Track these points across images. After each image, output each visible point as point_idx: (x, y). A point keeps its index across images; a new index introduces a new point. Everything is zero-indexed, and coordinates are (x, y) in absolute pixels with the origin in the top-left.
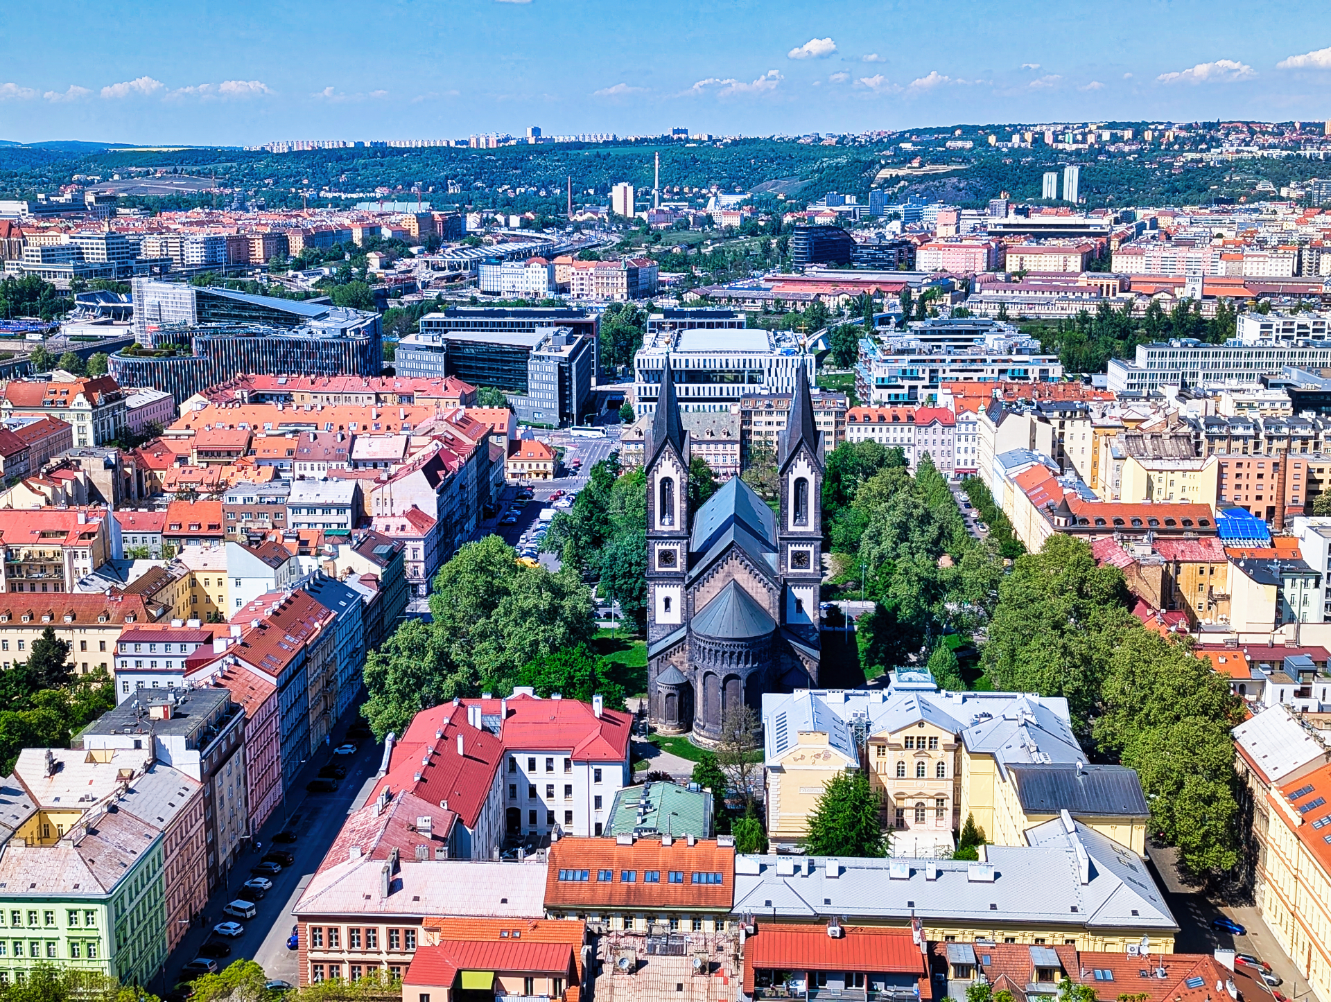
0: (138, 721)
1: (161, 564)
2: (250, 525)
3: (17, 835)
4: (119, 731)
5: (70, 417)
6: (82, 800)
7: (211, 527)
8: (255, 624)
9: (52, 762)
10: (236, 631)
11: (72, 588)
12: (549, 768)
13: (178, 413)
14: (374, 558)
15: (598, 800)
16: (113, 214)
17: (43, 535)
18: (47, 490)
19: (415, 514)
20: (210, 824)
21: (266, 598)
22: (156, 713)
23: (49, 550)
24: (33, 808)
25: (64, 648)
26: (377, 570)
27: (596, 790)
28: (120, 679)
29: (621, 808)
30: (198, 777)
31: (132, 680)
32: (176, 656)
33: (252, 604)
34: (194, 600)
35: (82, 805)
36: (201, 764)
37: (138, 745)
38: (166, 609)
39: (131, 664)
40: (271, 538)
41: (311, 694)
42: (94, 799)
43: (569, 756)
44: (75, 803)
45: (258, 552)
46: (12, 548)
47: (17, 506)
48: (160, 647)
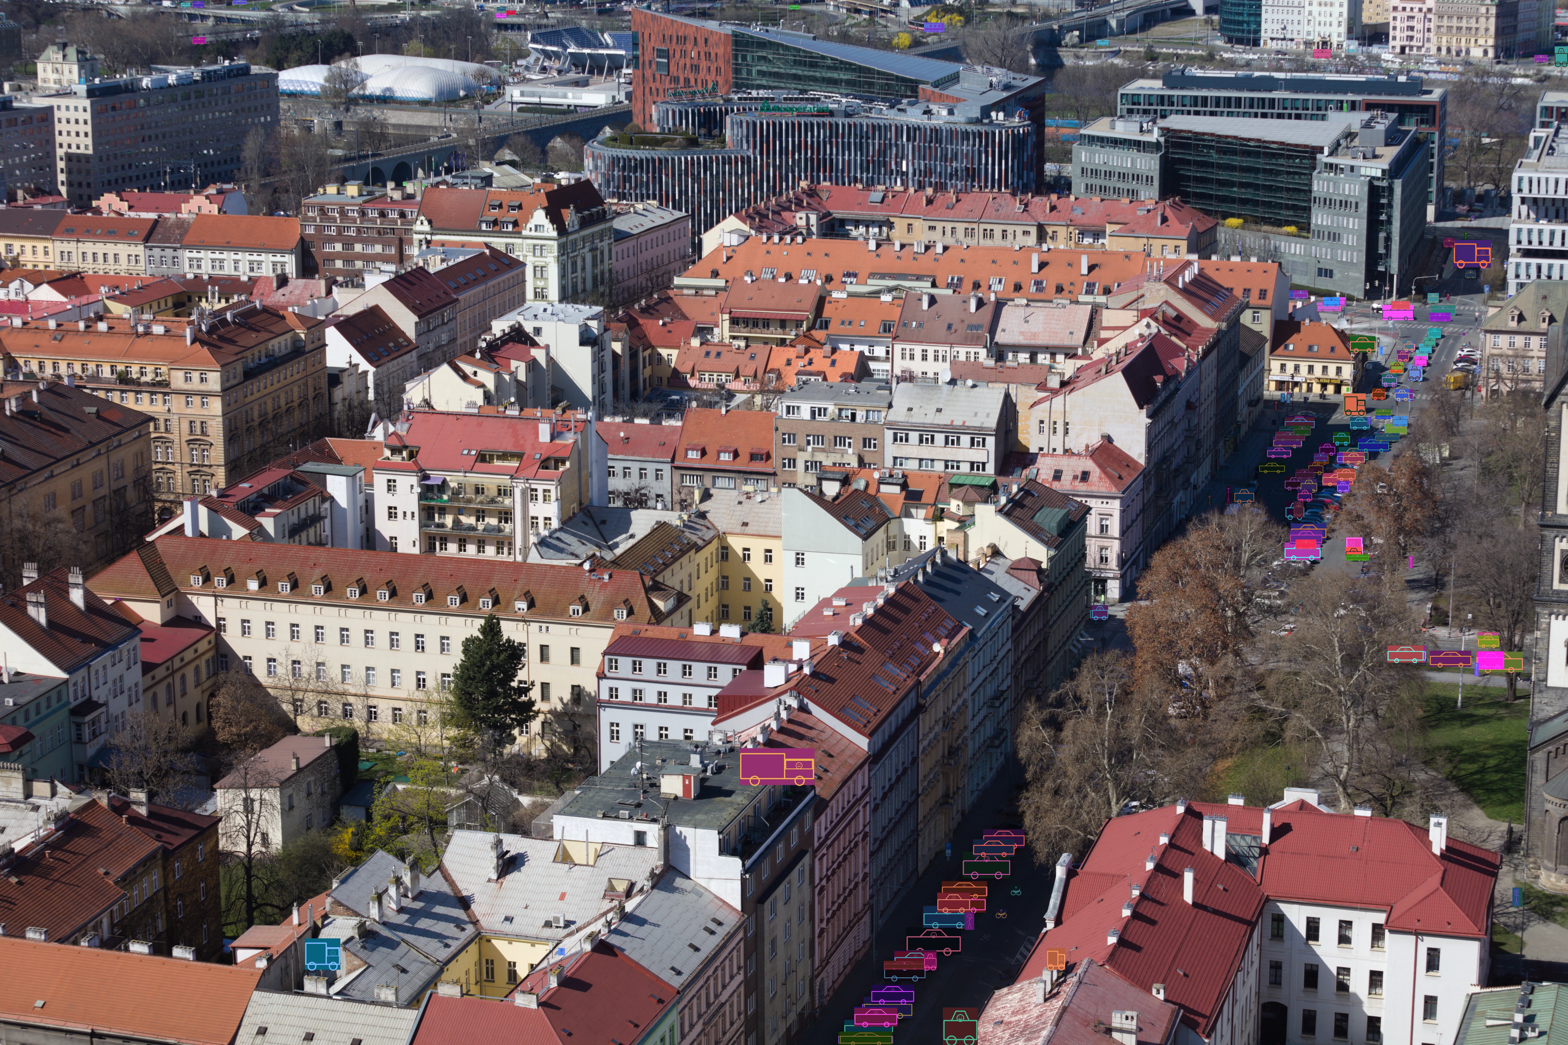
0: (642, 798)
1: (674, 518)
2: (820, 457)
3: (444, 976)
4: (610, 812)
5: (522, 250)
6: (548, 924)
7: (753, 457)
8: (833, 640)
9: (501, 856)
10: (801, 650)
11: (525, 550)
12: (1344, 939)
13: (698, 247)
14: (1035, 532)
15: (1430, 1003)
17: (482, 458)
18: (487, 378)
19: (1106, 454)
21: (850, 594)
22: (671, 786)
23: (491, 482)
24: (470, 929)
25: (515, 655)
26: (1040, 553)
27: (1428, 985)
28: (606, 718)
29: (1477, 1025)
30: (737, 904)
31: (627, 719)
32: (704, 686)
33: (826, 602)
34: (724, 582)
35: (548, 932)
36: (743, 882)
37: (640, 839)
38: (682, 599)
39: (625, 694)
40: (860, 485)
41: (924, 768)
42: (568, 923)
43: (1380, 918)
44: (535, 928)
45: (834, 507)
46: (436, 476)
47: (439, 405)
48: (674, 667)
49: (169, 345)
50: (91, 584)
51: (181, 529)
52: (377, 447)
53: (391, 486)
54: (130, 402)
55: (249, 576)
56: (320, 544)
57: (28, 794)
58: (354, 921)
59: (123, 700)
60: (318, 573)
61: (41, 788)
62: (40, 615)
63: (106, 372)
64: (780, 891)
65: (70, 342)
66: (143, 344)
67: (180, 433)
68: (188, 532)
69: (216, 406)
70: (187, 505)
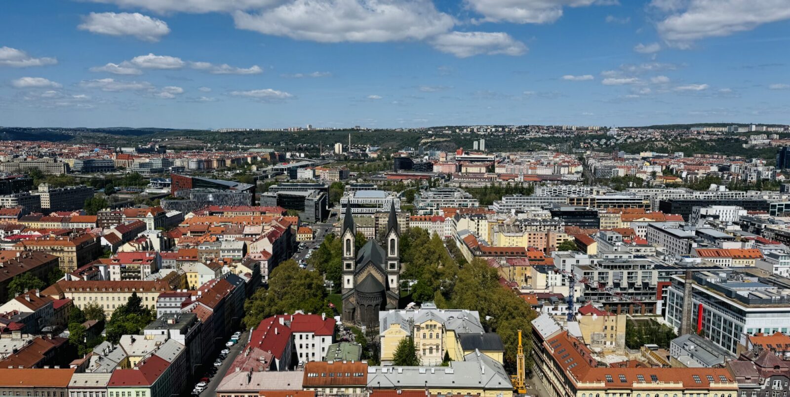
0: (163, 325)
1: (175, 270)
2: (207, 257)
4: (157, 328)
5: (146, 221)
6: (143, 352)
7: (193, 257)
8: (206, 291)
9: (132, 340)
10: (200, 293)
11: (143, 279)
12: (307, 338)
13: (184, 219)
14: (249, 267)
15: (323, 349)
16: (165, 152)
17: (134, 261)
18: (136, 245)
19: (264, 252)
20: (188, 360)
21: (211, 282)
22: (170, 322)
23: (136, 266)
24: (125, 355)
25: (140, 300)
26: (251, 271)
27: (323, 345)
28: (159, 310)
29: (330, 351)
30: (184, 344)
31: (163, 310)
32: (179, 301)
33: (206, 283)
34: (187, 282)
35: (143, 354)
36: (185, 340)
37: (163, 333)
39: (163, 305)
40: (214, 261)
41: (226, 314)
42: (147, 352)
43: (313, 333)
44: (140, 354)
45: (209, 266)
46: (123, 265)
47: (125, 251)
48: (173, 299)
49: (63, 242)
50: (42, 292)
51: (64, 279)
52: (111, 260)
53: (114, 268)
54: (55, 254)
55: (80, 288)
56: (98, 280)
57: (22, 337)
58: (98, 356)
59: (49, 316)
60: (96, 286)
61: (25, 336)
62: (28, 299)
63: (49, 248)
64: (194, 340)
65: (40, 242)
66: (57, 242)
67: (66, 260)
68: (66, 280)
69: (75, 254)
70: (66, 274)
